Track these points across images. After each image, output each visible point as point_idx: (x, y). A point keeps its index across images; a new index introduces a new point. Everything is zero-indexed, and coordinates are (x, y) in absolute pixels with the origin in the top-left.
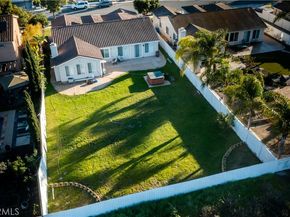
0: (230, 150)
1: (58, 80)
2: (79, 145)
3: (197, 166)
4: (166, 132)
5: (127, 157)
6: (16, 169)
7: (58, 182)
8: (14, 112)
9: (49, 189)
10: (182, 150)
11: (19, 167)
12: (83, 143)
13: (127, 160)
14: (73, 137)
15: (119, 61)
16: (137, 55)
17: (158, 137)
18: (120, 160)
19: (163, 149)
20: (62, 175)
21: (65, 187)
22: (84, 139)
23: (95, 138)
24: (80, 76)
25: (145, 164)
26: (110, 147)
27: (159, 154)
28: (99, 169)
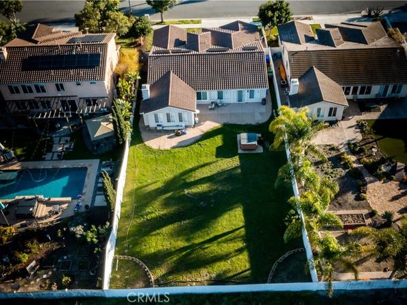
0: (287, 255)
1: (146, 124)
2: (149, 217)
3: (248, 266)
4: (233, 219)
5: (187, 240)
6: (89, 240)
7: (124, 254)
8: (98, 161)
9: (115, 260)
10: (241, 245)
11: (92, 238)
12: (153, 215)
13: (186, 244)
14: (146, 205)
15: (217, 105)
16: (240, 99)
17: (225, 223)
18: (181, 244)
19: (223, 238)
20: (128, 248)
21: (128, 261)
22: (156, 210)
23: (165, 212)
24: (169, 124)
25: (202, 252)
26: (176, 225)
27: (219, 243)
28: (161, 248)
